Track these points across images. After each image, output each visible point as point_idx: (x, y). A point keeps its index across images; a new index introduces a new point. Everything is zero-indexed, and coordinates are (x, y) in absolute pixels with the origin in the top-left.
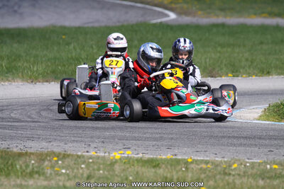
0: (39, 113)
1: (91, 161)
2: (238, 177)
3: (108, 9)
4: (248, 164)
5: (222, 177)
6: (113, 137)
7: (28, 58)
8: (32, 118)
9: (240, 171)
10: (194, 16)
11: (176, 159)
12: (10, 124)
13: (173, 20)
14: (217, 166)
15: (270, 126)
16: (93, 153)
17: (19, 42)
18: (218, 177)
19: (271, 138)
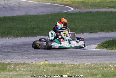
1: (32, 65)
5: (76, 69)
9: (83, 67)
10: (80, 9)
12: (7, 53)
13: (73, 10)
14: (75, 66)
16: (34, 63)
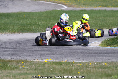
0: (16, 45)
1: (36, 63)
2: (92, 68)
3: (41, 5)
4: (95, 63)
5: (86, 68)
6: (44, 54)
7: (11, 24)
8: (13, 47)
9: (92, 66)
10: (74, 7)
11: (68, 62)
12: (5, 49)
13: (66, 9)
14: (84, 64)
15: (103, 49)
16: (37, 60)
17: (8, 18)
18: (84, 68)
19: (104, 53)
